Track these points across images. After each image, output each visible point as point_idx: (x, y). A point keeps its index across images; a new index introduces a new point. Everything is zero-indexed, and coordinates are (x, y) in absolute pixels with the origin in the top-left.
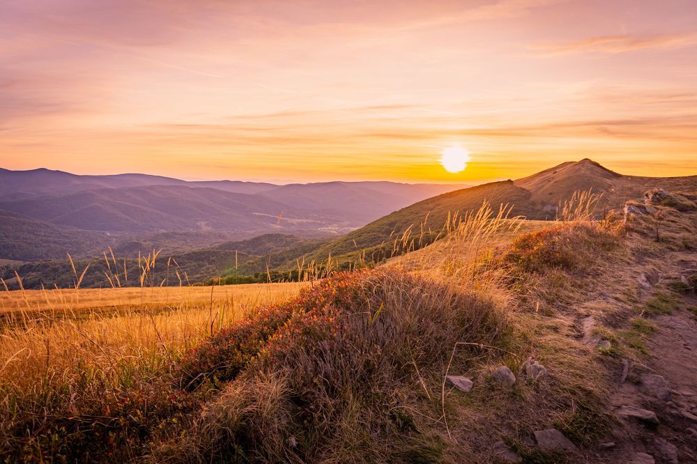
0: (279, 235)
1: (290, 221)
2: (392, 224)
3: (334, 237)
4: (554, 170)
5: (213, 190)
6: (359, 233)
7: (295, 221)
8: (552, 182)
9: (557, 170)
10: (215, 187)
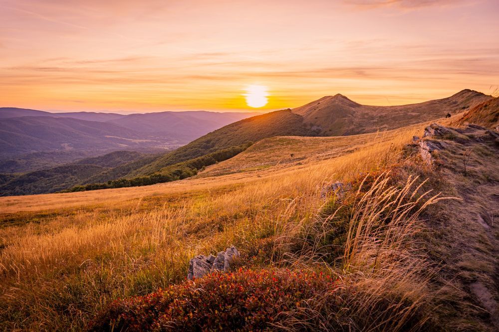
0: (125, 151)
1: (134, 141)
2: (208, 142)
3: (166, 152)
4: (318, 102)
5: (73, 119)
6: (185, 149)
7: (137, 141)
8: (317, 110)
9: (320, 102)
10: (75, 117)
